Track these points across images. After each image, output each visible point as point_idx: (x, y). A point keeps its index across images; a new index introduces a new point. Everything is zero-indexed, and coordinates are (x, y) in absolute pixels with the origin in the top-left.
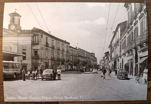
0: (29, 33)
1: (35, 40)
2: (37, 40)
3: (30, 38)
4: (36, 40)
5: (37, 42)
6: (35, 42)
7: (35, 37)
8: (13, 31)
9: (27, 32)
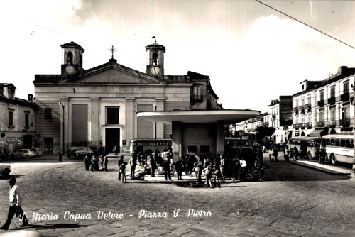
0: (186, 82)
1: (195, 94)
2: (199, 94)
3: (188, 90)
4: (197, 93)
5: (199, 98)
6: (196, 98)
7: (195, 88)
8: (156, 77)
9: (181, 78)
